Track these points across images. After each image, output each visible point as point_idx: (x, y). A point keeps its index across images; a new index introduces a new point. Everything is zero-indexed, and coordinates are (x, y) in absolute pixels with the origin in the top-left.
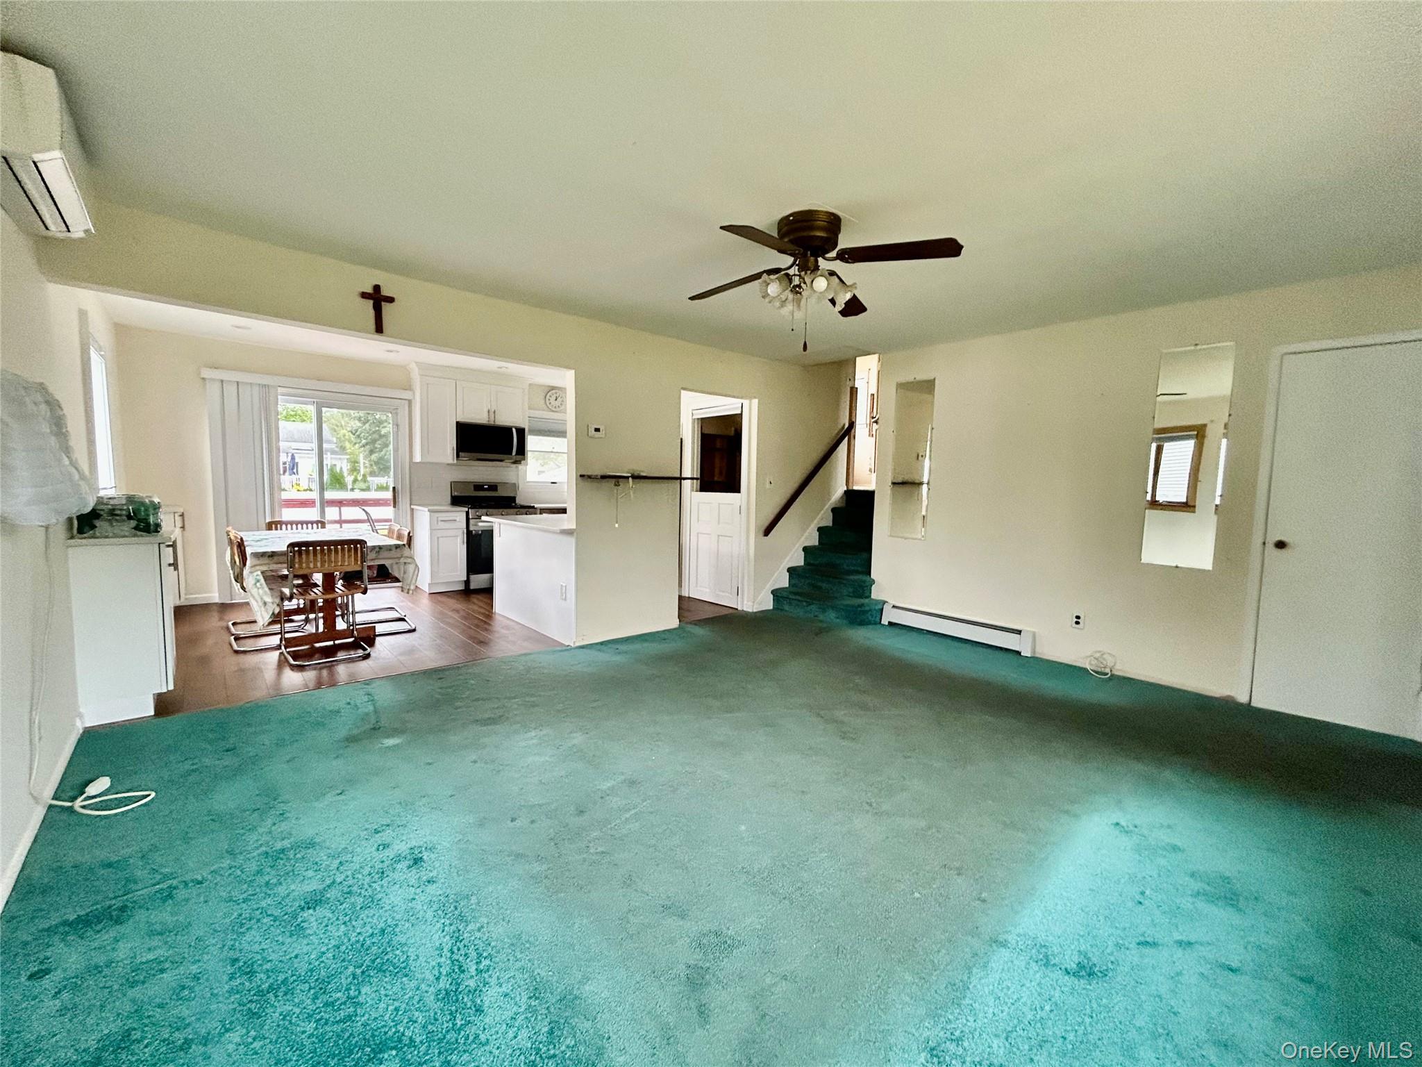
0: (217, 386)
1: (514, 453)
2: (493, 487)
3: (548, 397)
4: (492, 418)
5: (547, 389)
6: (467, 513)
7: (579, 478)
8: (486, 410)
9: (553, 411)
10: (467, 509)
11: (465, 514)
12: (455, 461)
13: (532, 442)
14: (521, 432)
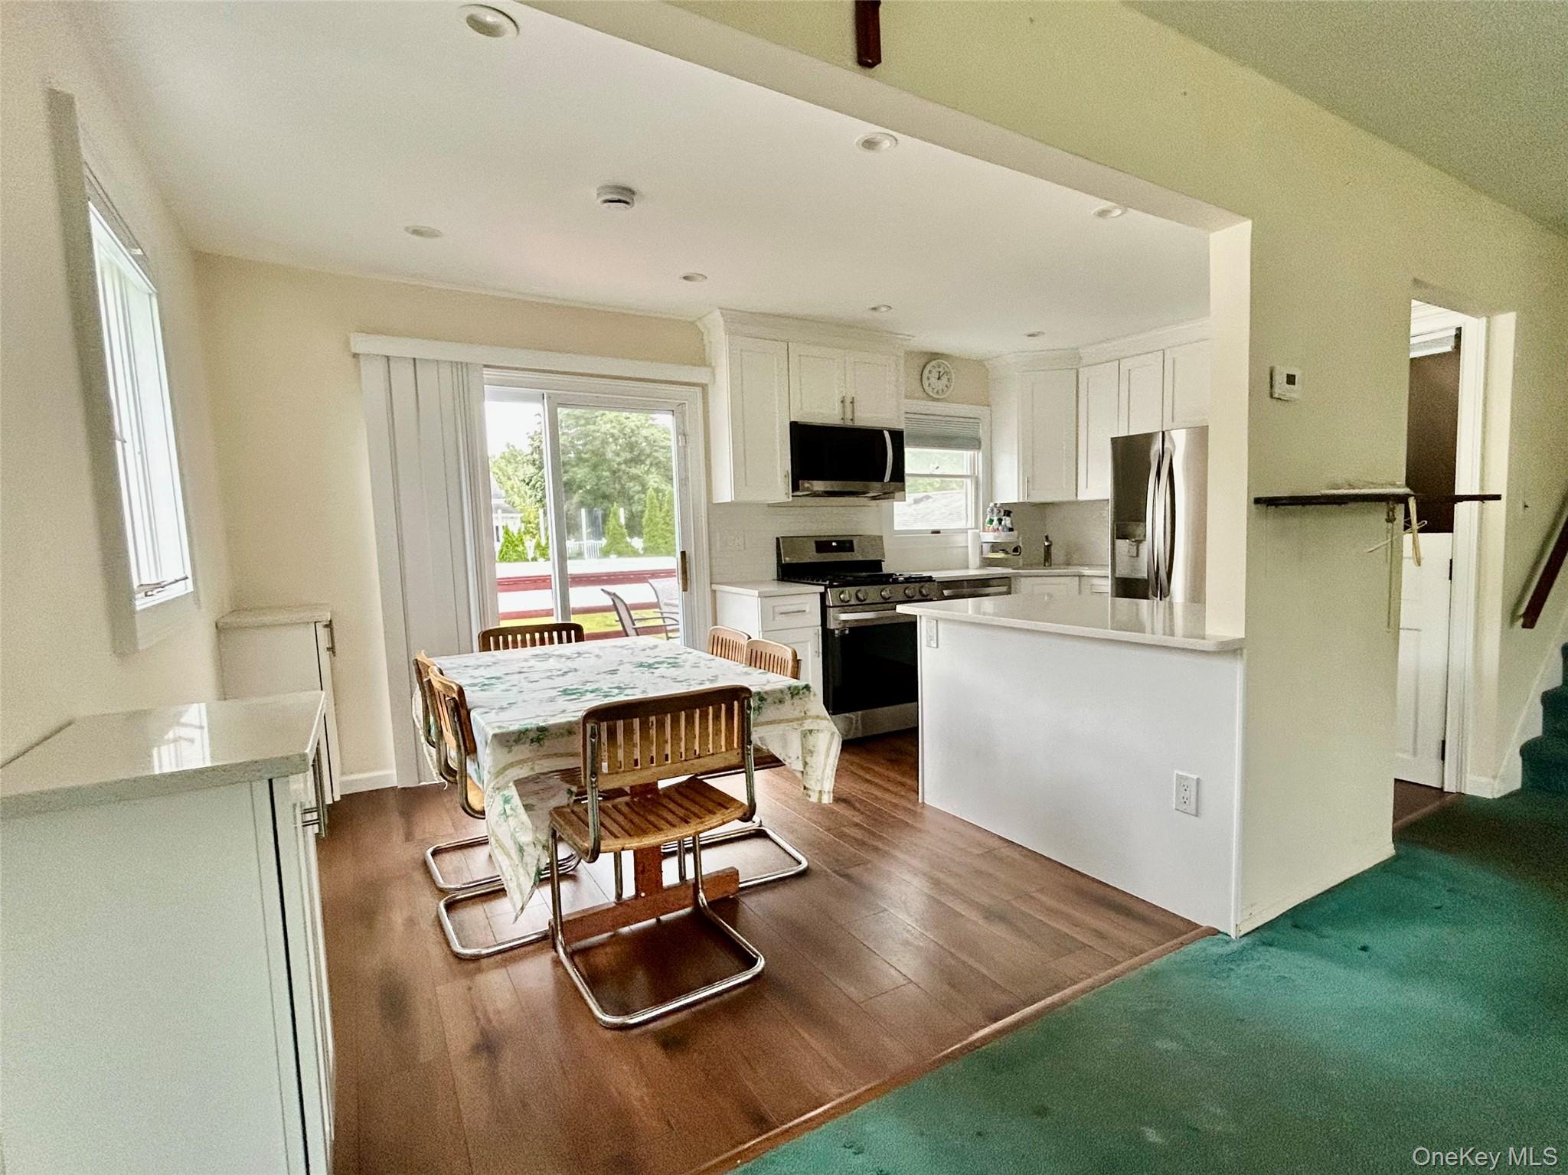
0: (380, 367)
1: (887, 478)
2: (846, 545)
3: (926, 372)
4: (849, 416)
5: (923, 361)
6: (823, 596)
7: (1253, 506)
8: (837, 398)
9: (938, 400)
10: (822, 589)
11: (818, 597)
12: (791, 499)
13: (914, 459)
14: (898, 437)
